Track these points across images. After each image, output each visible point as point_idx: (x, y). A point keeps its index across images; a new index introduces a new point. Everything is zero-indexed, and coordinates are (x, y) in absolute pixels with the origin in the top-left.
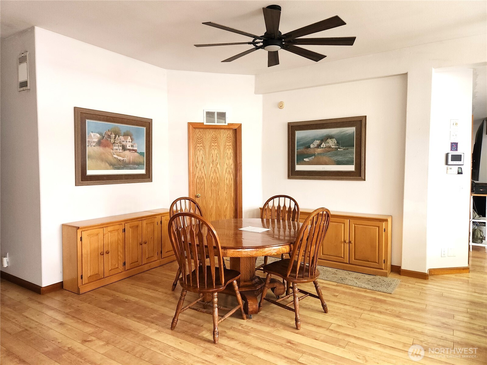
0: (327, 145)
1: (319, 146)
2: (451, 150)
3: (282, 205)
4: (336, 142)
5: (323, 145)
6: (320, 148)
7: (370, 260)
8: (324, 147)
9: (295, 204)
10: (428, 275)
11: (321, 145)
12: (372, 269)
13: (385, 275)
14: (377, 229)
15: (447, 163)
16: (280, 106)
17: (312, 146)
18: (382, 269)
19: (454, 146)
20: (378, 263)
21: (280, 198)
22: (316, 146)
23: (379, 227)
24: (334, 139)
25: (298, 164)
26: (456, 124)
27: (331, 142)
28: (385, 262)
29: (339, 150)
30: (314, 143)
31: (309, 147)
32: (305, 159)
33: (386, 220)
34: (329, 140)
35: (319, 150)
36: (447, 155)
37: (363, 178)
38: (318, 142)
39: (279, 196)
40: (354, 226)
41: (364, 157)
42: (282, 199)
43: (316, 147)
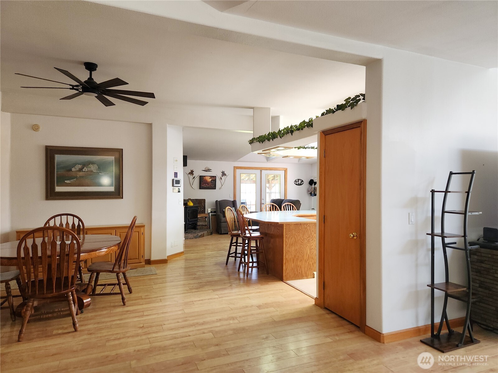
0: (89, 169)
1: (81, 170)
2: (175, 177)
3: (64, 223)
4: (97, 167)
5: (85, 169)
6: (82, 172)
7: (132, 258)
8: (86, 171)
9: (79, 220)
10: (168, 260)
11: (83, 169)
12: (134, 264)
13: (143, 266)
14: (138, 234)
15: (173, 186)
16: (35, 128)
17: (73, 169)
18: (141, 262)
19: (176, 175)
20: (138, 259)
21: (62, 216)
22: (78, 169)
23: (138, 232)
24: (96, 165)
25: (58, 186)
26: (177, 161)
27: (93, 167)
28: (143, 256)
29: (100, 174)
30: (75, 167)
31: (71, 170)
32: (66, 181)
33: (144, 226)
34: (91, 166)
35: (81, 174)
36: (173, 180)
37: (121, 197)
38: (80, 166)
39: (61, 215)
40: (120, 234)
41: (121, 180)
42: (64, 217)
43: (77, 171)
